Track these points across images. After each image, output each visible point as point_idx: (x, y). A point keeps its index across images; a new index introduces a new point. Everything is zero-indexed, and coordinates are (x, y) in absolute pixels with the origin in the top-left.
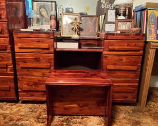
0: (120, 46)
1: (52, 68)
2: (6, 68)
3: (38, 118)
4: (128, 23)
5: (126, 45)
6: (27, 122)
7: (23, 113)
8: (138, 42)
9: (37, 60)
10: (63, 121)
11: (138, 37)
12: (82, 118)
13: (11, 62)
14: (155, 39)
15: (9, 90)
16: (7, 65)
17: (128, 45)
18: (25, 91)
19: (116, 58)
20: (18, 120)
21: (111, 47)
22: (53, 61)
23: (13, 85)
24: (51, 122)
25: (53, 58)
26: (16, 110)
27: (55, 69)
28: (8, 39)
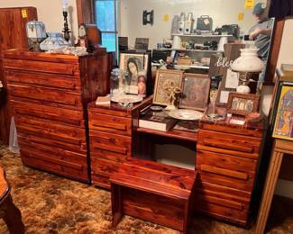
0: (221, 140)
1: (129, 154)
2: (80, 145)
3: (106, 214)
4: (249, 101)
5: (231, 140)
6: (93, 215)
7: (92, 202)
8: (251, 140)
9: (112, 141)
10: (132, 225)
11: (251, 132)
12: (157, 228)
13: (84, 139)
14: (287, 135)
15: (82, 170)
16: (80, 142)
17: (233, 142)
18: (97, 175)
19: (215, 156)
20: (85, 210)
21: (206, 141)
22: (130, 146)
23: (86, 165)
24: (118, 223)
25: (130, 141)
26: (87, 195)
27: (132, 156)
28: (82, 113)
